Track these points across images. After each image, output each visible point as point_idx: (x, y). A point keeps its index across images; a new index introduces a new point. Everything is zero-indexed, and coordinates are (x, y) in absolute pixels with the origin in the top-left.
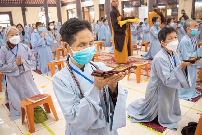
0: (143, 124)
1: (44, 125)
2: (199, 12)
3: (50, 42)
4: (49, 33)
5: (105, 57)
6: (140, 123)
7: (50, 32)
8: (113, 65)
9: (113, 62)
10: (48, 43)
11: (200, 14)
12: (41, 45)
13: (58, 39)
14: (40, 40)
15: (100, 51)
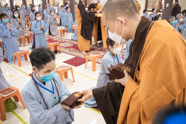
0: (94, 109)
1: (14, 113)
2: (152, 2)
3: (16, 33)
4: (13, 20)
5: (67, 44)
6: (92, 107)
7: (15, 19)
8: (73, 53)
9: (73, 49)
10: (13, 34)
11: (152, 3)
12: (7, 36)
13: (23, 26)
14: (5, 32)
15: (63, 37)
